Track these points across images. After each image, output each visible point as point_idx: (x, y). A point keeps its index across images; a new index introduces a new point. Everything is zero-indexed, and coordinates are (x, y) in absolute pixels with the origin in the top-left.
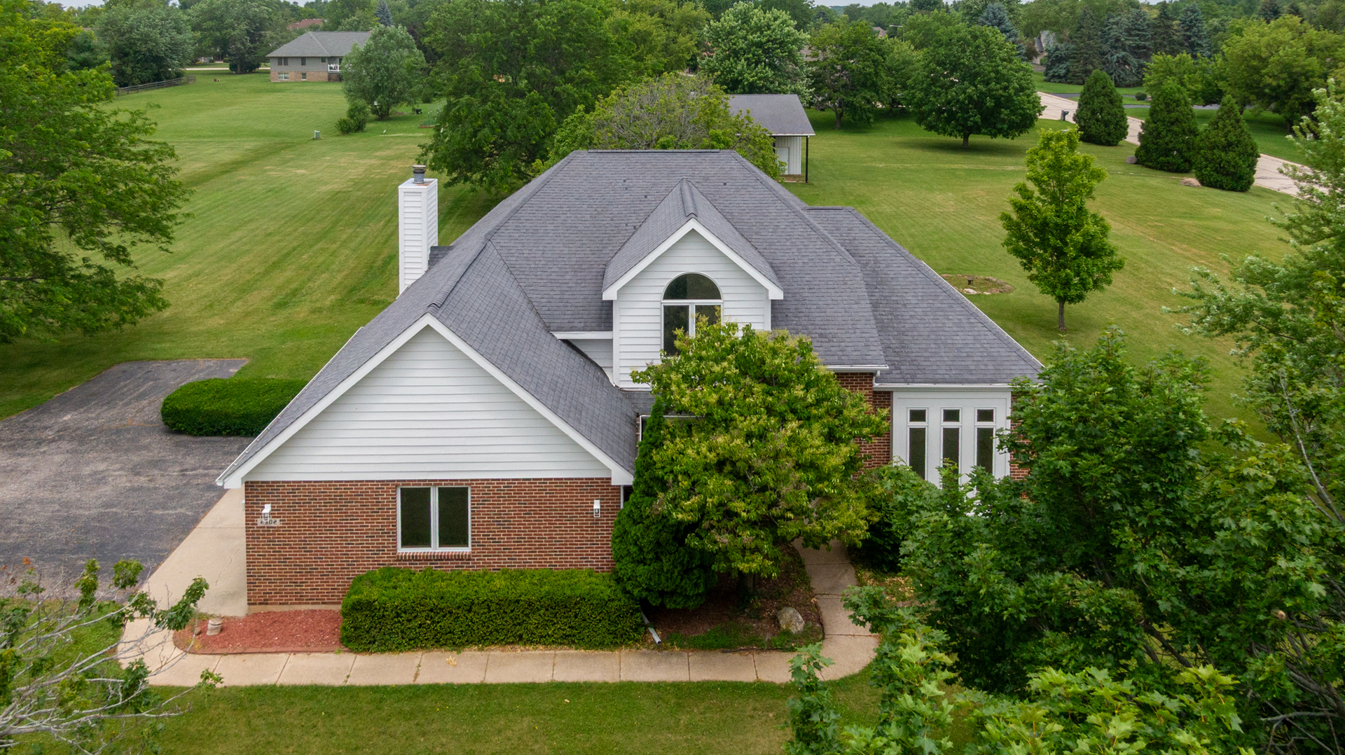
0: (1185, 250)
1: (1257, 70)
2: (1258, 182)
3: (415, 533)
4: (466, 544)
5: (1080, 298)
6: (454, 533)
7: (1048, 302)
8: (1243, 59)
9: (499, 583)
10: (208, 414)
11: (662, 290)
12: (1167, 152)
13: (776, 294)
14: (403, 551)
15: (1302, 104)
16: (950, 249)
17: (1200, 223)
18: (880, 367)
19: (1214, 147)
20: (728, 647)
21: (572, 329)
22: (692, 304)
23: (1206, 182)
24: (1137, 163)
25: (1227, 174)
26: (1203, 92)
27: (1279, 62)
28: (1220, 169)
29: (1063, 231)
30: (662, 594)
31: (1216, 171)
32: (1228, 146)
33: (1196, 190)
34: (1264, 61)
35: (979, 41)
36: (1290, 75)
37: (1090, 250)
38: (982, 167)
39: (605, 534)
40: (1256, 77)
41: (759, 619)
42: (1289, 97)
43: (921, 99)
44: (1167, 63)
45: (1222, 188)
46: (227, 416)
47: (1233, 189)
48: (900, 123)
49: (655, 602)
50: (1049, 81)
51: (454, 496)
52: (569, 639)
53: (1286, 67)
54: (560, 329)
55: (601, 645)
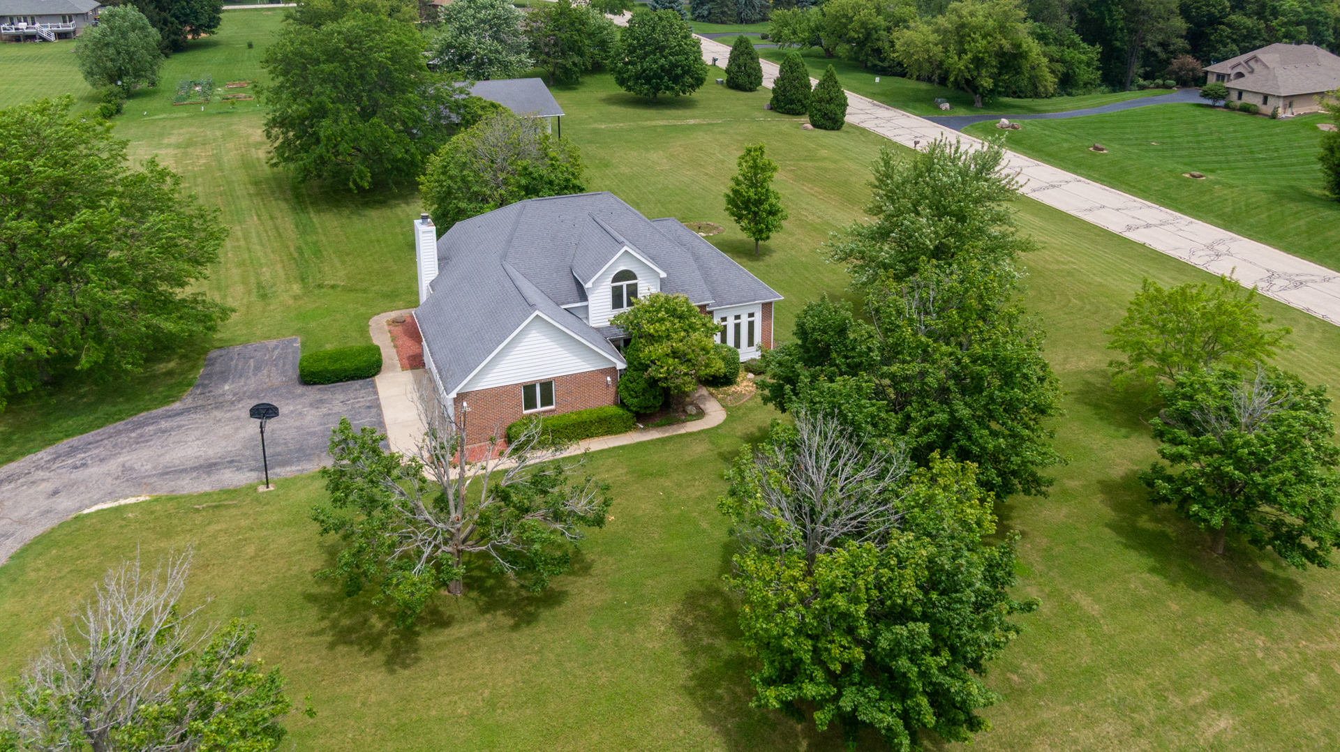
0: (811, 189)
1: (845, 26)
2: (848, 119)
3: (530, 403)
4: (552, 404)
5: (768, 238)
6: (547, 400)
7: (743, 236)
8: (836, 18)
9: (574, 417)
10: (333, 371)
11: (611, 279)
12: (792, 102)
13: (663, 275)
14: (525, 412)
15: (873, 50)
16: (679, 203)
17: (816, 164)
18: (711, 302)
19: (820, 101)
20: (670, 424)
21: (569, 303)
22: (624, 284)
23: (816, 125)
24: (771, 109)
25: (830, 119)
26: (809, 38)
27: (860, 20)
28: (825, 115)
29: (759, 202)
30: (646, 408)
31: (823, 117)
32: (830, 101)
33: (810, 133)
34: (851, 20)
35: (664, 23)
36: (866, 29)
37: (773, 212)
38: (673, 122)
39: (612, 390)
40: (845, 30)
41: (677, 412)
42: (865, 45)
43: (621, 68)
44: (785, 16)
45: (826, 128)
46: (345, 370)
47: (833, 129)
48: (597, 76)
49: (642, 411)
50: (695, 20)
51: (547, 386)
52: (609, 432)
53: (863, 24)
54: (563, 304)
55: (621, 432)
